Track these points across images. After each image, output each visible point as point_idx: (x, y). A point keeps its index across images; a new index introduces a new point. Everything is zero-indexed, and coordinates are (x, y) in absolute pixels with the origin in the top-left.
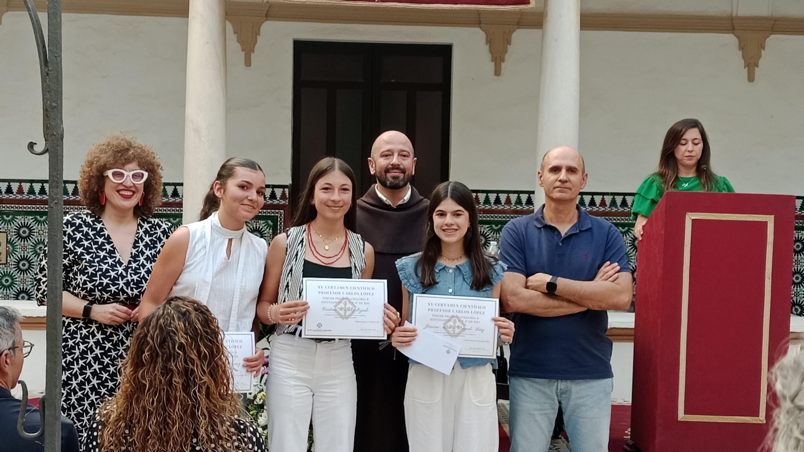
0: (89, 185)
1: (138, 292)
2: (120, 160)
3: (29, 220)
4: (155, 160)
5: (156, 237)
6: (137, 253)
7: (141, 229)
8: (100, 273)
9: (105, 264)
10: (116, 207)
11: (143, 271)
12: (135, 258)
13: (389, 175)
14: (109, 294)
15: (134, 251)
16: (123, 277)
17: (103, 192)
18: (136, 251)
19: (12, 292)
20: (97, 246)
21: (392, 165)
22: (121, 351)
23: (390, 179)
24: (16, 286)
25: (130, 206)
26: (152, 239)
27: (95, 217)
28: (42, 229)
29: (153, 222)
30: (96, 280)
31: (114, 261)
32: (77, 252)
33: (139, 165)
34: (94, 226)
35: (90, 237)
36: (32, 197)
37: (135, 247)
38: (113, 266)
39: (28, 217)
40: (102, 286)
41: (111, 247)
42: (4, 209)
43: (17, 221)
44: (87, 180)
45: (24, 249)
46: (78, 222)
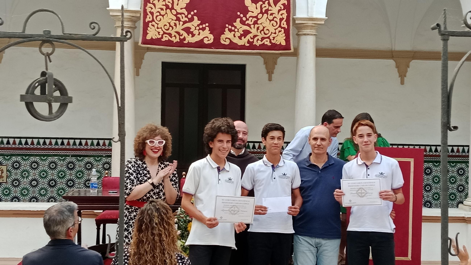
0: (139, 147)
10: (151, 157)
17: (145, 150)
24: (12, 194)
28: (26, 164)
36: (21, 146)
39: (18, 157)
42: (5, 153)
43: (13, 159)
44: (137, 145)
45: (16, 174)
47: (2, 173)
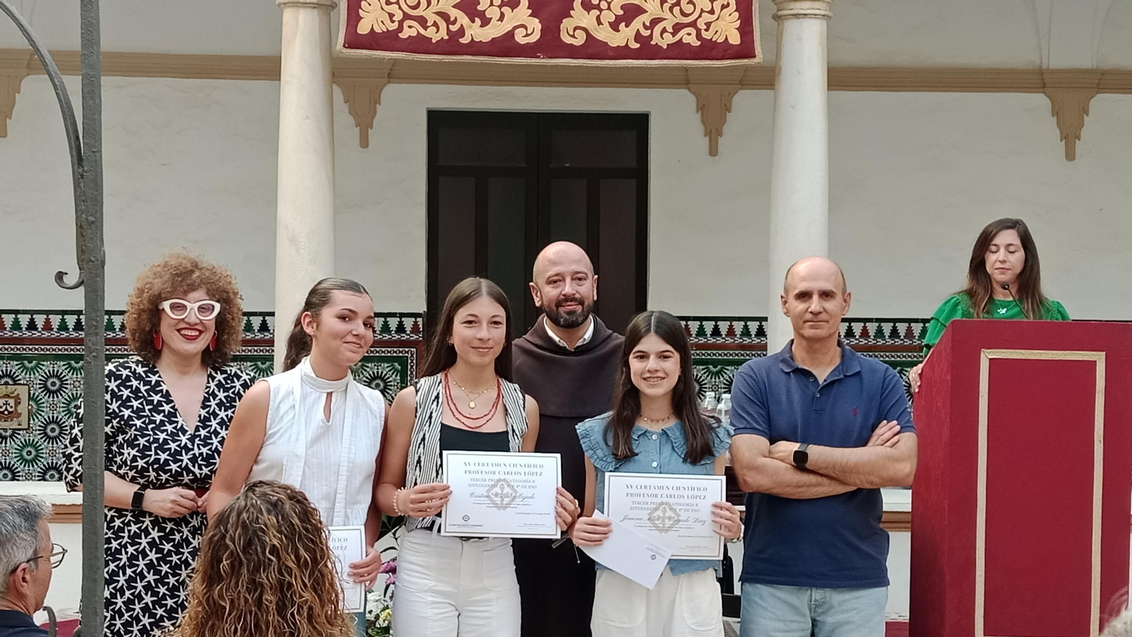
0: (139, 322)
1: (209, 471)
2: (181, 286)
3: (60, 366)
4: (232, 286)
5: (233, 393)
6: (207, 415)
7: (213, 382)
8: (155, 445)
9: (162, 432)
10: (176, 353)
11: (215, 441)
12: (204, 422)
13: (562, 310)
14: (169, 474)
15: (203, 413)
16: (188, 450)
17: (158, 332)
18: (206, 413)
19: (36, 469)
20: (151, 407)
21: (564, 295)
22: (186, 554)
23: (564, 315)
24: (42, 460)
25: (195, 351)
26: (229, 395)
27: (149, 367)
28: (79, 380)
29: (229, 372)
30: (150, 456)
31: (175, 428)
32: (123, 415)
33: (208, 294)
34: (146, 379)
35: (141, 395)
36: (65, 334)
37: (204, 407)
38: (174, 436)
39: (58, 363)
40: (159, 463)
41: (171, 408)
42: (24, 352)
43: (44, 368)
44: (135, 316)
45: (53, 407)
46: (125, 373)
47: (18, 403)
